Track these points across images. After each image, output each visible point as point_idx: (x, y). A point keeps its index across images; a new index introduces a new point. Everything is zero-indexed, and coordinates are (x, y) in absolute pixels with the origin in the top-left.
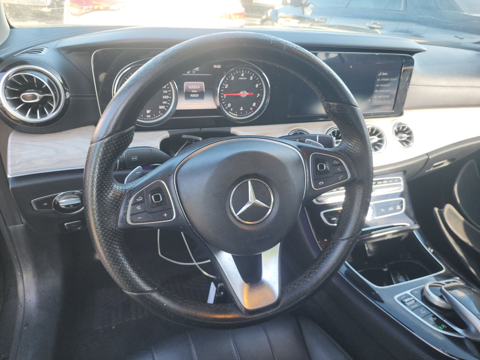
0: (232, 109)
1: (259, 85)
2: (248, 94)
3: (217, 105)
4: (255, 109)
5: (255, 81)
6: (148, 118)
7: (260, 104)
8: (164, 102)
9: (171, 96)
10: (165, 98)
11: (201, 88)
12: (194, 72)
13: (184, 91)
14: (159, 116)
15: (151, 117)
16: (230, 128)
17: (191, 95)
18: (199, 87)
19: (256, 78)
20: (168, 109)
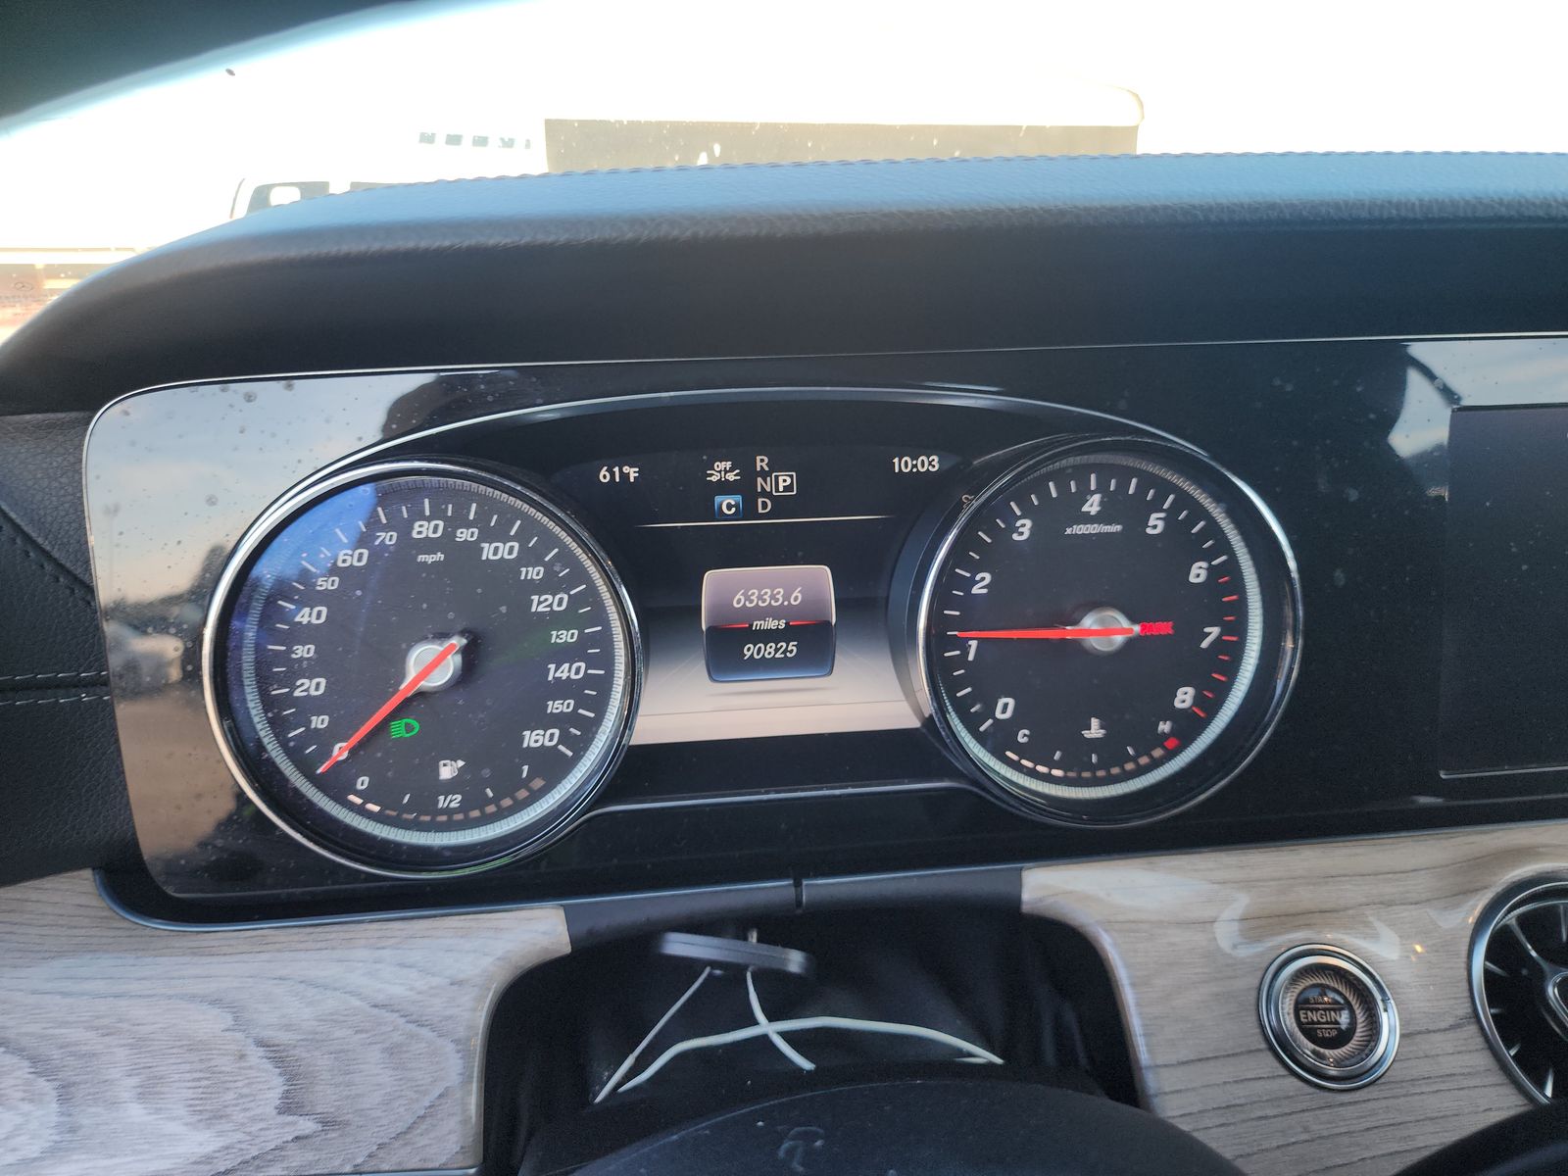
0: (1022, 737)
1: (1211, 569)
2: (1137, 628)
3: (918, 711)
4: (1189, 726)
5: (1184, 543)
6: (448, 811)
7: (1224, 691)
8: (556, 707)
9: (607, 660)
10: (564, 676)
11: (813, 602)
12: (763, 505)
13: (704, 628)
14: (522, 794)
15: (464, 807)
16: (1021, 869)
17: (750, 651)
18: (797, 598)
19: (1191, 521)
20: (581, 746)
